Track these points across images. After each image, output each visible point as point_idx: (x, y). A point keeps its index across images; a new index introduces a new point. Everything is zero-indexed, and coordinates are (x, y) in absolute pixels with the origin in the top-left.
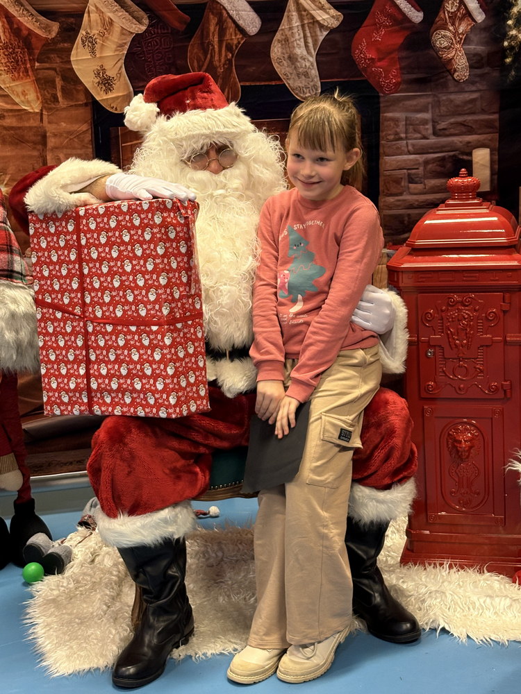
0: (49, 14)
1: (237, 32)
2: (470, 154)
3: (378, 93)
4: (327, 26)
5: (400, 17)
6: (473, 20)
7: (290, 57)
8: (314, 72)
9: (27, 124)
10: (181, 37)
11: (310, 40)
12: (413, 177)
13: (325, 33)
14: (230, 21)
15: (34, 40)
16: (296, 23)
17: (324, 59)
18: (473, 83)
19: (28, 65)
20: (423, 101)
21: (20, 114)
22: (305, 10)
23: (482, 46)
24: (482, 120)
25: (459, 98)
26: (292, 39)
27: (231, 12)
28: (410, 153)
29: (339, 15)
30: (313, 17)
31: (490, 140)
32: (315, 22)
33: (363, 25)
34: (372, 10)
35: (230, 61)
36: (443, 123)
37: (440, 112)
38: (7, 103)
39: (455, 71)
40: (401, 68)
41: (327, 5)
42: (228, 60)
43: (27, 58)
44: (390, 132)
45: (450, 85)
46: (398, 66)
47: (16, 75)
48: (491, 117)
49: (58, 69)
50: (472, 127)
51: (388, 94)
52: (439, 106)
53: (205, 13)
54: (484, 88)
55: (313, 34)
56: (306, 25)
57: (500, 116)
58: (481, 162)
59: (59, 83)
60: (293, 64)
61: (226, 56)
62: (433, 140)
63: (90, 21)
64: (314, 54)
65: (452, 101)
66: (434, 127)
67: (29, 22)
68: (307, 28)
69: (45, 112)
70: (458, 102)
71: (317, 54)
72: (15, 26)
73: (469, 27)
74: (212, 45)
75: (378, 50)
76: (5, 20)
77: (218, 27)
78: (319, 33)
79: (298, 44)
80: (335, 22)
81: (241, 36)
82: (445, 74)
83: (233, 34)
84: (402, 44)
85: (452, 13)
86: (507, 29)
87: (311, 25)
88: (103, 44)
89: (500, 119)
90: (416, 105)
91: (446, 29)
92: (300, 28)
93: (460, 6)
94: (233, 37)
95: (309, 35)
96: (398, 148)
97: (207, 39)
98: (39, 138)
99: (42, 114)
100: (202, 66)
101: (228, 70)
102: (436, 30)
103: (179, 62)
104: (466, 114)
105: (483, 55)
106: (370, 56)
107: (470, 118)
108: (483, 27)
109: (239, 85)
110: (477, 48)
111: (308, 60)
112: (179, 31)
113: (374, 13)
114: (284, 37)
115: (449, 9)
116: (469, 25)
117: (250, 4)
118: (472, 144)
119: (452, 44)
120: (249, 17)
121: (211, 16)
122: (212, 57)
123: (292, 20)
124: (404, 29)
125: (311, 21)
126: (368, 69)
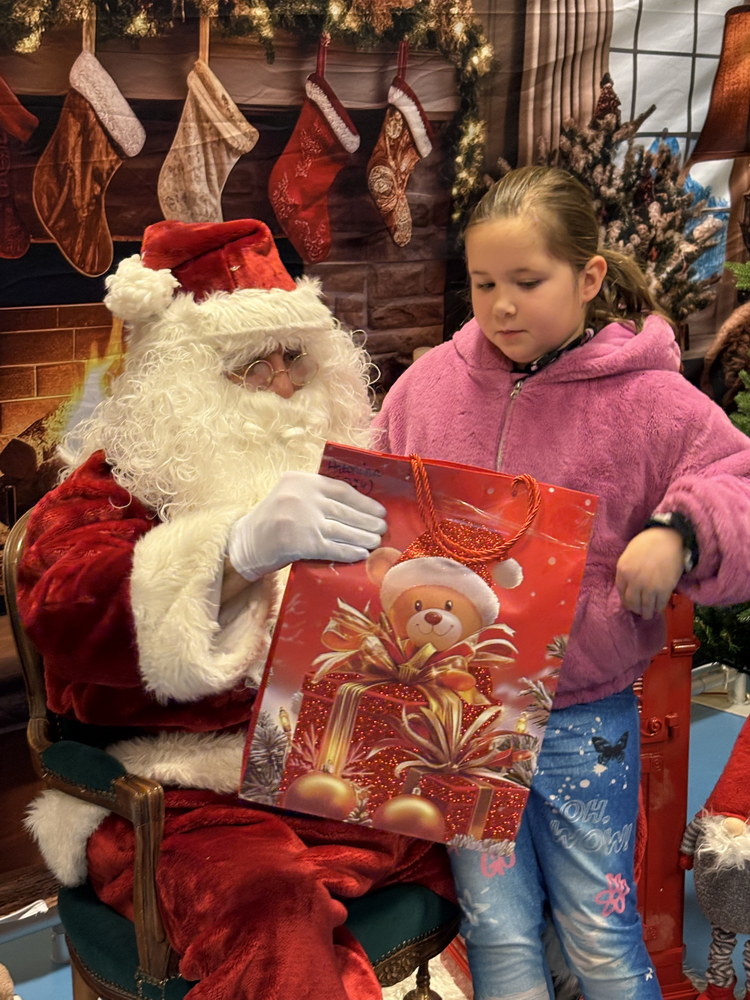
1: (110, 149)
2: (410, 355)
3: (302, 260)
4: (237, 149)
5: (331, 141)
6: (418, 153)
7: (185, 197)
10: (22, 153)
11: (213, 170)
13: (235, 160)
14: (100, 129)
16: (195, 140)
17: (232, 202)
18: (416, 249)
20: (358, 274)
22: (208, 120)
23: (429, 193)
24: (425, 305)
25: (401, 271)
26: (189, 168)
27: (101, 115)
29: (254, 132)
30: (218, 134)
31: (433, 335)
32: (221, 141)
33: (288, 148)
34: (297, 128)
35: (98, 198)
36: (380, 309)
37: (377, 292)
39: (396, 229)
40: (331, 223)
41: (238, 115)
42: (95, 197)
45: (389, 251)
46: (328, 219)
48: (436, 300)
50: (413, 316)
51: (314, 262)
52: (376, 283)
53: (62, 114)
54: (428, 256)
55: (218, 161)
56: (209, 145)
57: (445, 298)
60: (189, 208)
61: (92, 190)
64: (219, 192)
65: (391, 275)
66: (369, 316)
68: (210, 150)
70: (398, 278)
71: (222, 195)
73: (413, 164)
74: (72, 171)
75: (303, 192)
77: (80, 140)
78: (225, 159)
79: (197, 176)
80: (249, 143)
81: (115, 157)
82: (385, 233)
83: (104, 151)
84: (333, 183)
85: (394, 140)
86: (457, 169)
87: (215, 146)
89: (446, 303)
90: (348, 281)
91: (386, 164)
92: (200, 149)
93: (403, 131)
94: (104, 158)
95: (212, 161)
97: (63, 160)
100: (56, 204)
101: (95, 214)
102: (375, 165)
103: (18, 197)
104: (407, 296)
105: (429, 207)
106: (292, 200)
107: (411, 301)
108: (429, 164)
109: (111, 240)
110: (422, 196)
111: (211, 203)
112: (20, 142)
113: (299, 132)
114: (177, 163)
115: (390, 134)
116: (412, 160)
117: (131, 102)
118: (413, 341)
119: (393, 187)
120: (127, 125)
121: (71, 120)
122: (71, 191)
123: (189, 136)
124: (334, 160)
125: (216, 139)
126: (290, 222)
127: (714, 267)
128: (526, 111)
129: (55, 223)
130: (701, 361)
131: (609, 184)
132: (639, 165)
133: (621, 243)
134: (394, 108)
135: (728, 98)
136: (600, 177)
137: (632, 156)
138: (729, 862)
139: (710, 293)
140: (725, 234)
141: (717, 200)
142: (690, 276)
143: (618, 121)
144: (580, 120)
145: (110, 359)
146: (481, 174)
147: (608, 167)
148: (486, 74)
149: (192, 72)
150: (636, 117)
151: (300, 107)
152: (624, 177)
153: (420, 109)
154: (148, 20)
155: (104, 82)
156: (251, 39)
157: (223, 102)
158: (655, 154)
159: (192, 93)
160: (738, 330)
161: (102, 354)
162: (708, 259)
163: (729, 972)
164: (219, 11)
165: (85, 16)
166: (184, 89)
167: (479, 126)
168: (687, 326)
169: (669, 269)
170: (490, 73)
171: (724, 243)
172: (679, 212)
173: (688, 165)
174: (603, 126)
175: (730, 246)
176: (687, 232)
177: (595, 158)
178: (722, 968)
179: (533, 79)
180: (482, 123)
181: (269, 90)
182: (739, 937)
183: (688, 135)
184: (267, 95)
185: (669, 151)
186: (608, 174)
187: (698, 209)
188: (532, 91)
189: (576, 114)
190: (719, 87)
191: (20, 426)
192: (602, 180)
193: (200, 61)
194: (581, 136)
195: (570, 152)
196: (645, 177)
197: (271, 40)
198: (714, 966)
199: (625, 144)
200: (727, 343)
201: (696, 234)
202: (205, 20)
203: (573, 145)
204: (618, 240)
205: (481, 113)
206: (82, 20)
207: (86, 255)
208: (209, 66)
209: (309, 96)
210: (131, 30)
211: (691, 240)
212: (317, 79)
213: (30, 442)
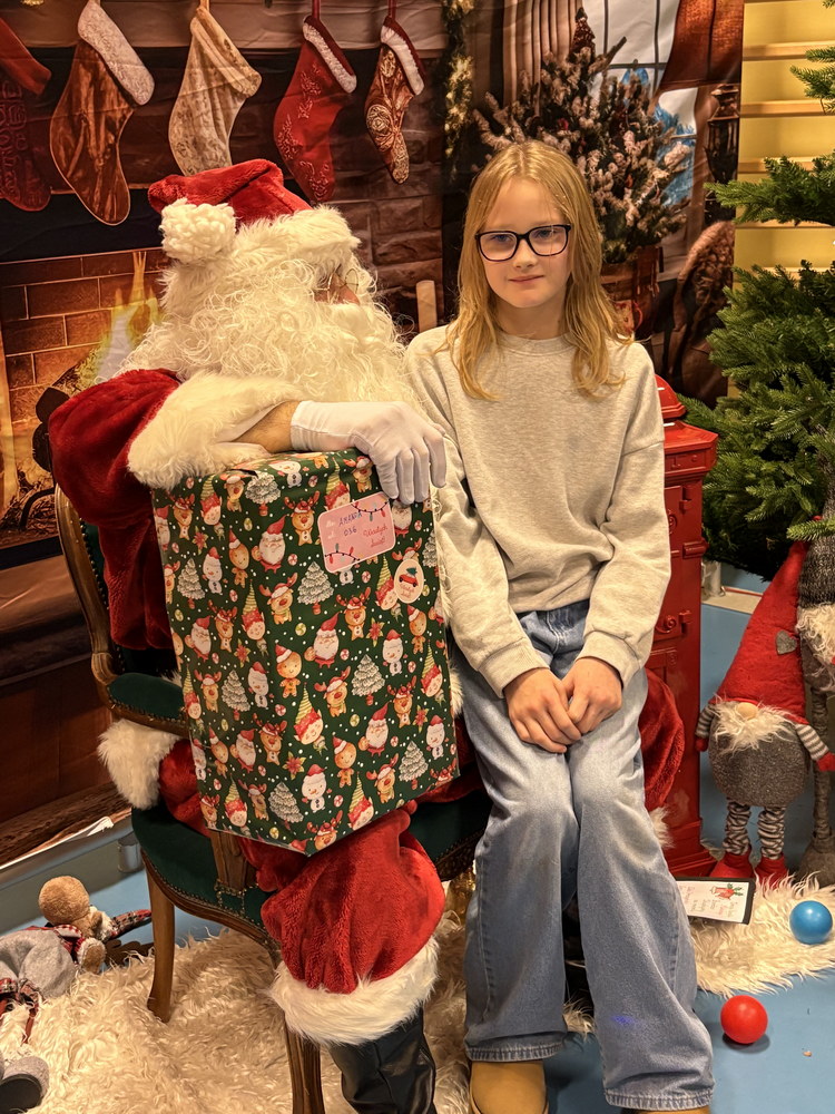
1: (121, 98)
2: (413, 290)
4: (241, 93)
5: (329, 82)
6: (414, 93)
7: (195, 143)
10: (38, 105)
11: (220, 115)
13: (240, 104)
14: (110, 79)
16: (201, 87)
17: (239, 146)
18: (414, 185)
20: (361, 211)
22: (213, 66)
23: (422, 130)
24: (425, 240)
25: (400, 207)
26: (197, 113)
27: (111, 64)
29: (257, 76)
30: (223, 78)
31: (434, 269)
32: (226, 85)
33: (287, 93)
34: (297, 70)
35: (112, 147)
36: (384, 245)
37: (379, 228)
39: (394, 167)
40: (334, 162)
41: (241, 60)
42: (110, 146)
45: (390, 188)
46: (330, 159)
48: (434, 234)
50: (415, 251)
52: (379, 220)
53: (73, 66)
54: (425, 192)
55: (224, 106)
56: (215, 90)
57: (443, 232)
58: (427, 301)
60: (199, 154)
61: (107, 139)
64: (227, 137)
65: (392, 211)
66: (373, 251)
68: (216, 95)
70: (399, 214)
71: (230, 139)
73: (408, 101)
74: (87, 121)
75: (305, 132)
77: (92, 89)
78: (231, 104)
79: (205, 122)
80: (252, 87)
81: (127, 106)
82: (383, 172)
83: (116, 102)
84: (334, 123)
85: (389, 79)
86: (448, 105)
87: (220, 90)
89: (443, 237)
91: (382, 103)
92: (207, 93)
93: (396, 69)
94: (116, 107)
95: (218, 106)
97: (77, 111)
100: (73, 155)
101: (111, 163)
102: (371, 105)
103: (37, 149)
104: (407, 231)
105: (424, 143)
106: (296, 142)
107: (412, 236)
108: (422, 101)
109: (127, 188)
110: (418, 133)
111: (220, 148)
112: (35, 95)
113: (300, 73)
114: (185, 109)
115: (385, 73)
116: (407, 97)
117: (138, 50)
118: (415, 275)
119: (390, 125)
120: (136, 74)
121: (82, 71)
122: (86, 141)
123: (195, 82)
124: (335, 101)
125: (221, 84)
126: (295, 163)
127: (683, 191)
128: (509, 47)
129: (73, 174)
130: (675, 280)
131: (587, 115)
132: (613, 96)
133: (601, 171)
134: (387, 47)
135: (691, 28)
136: (578, 108)
137: (607, 87)
138: (744, 744)
139: (681, 217)
140: (693, 159)
141: (684, 127)
142: (662, 202)
143: (593, 53)
144: (559, 54)
145: (135, 305)
146: (470, 110)
147: (586, 99)
148: (471, 11)
149: (195, 20)
150: (609, 50)
151: (300, 49)
152: (600, 108)
153: (411, 47)
155: (112, 32)
157: (225, 47)
158: (627, 85)
159: (196, 39)
160: (707, 251)
161: (126, 301)
162: (678, 185)
163: (746, 841)
166: (189, 35)
167: (466, 62)
168: (661, 249)
169: (644, 195)
170: (474, 10)
171: (692, 169)
172: (651, 139)
173: (657, 95)
174: (579, 59)
175: (697, 171)
176: (659, 158)
177: (573, 90)
178: (739, 838)
179: (514, 15)
180: (469, 59)
181: (267, 34)
182: (752, 809)
183: (656, 65)
184: (267, 39)
185: (640, 81)
186: (585, 105)
187: (667, 136)
188: (513, 26)
189: (555, 49)
190: (681, 19)
191: (54, 375)
192: (581, 111)
193: (201, 7)
194: (560, 69)
195: (551, 85)
196: (618, 107)
198: (731, 836)
199: (599, 76)
200: (697, 263)
201: (667, 160)
203: (553, 79)
204: (597, 170)
205: (468, 50)
207: (105, 204)
208: (211, 12)
209: (307, 38)
211: (662, 167)
212: (313, 21)
213: (65, 389)
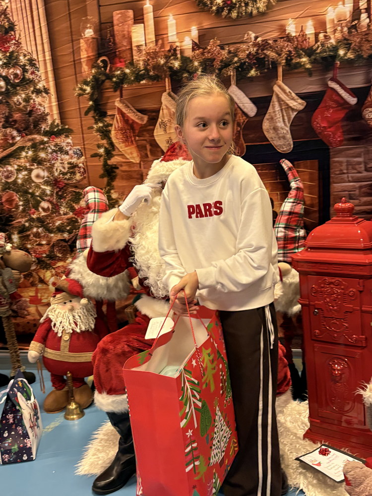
0: (142, 111)
1: (243, 115)
3: (328, 146)
4: (296, 109)
7: (274, 128)
8: (289, 136)
9: (133, 169)
11: (286, 118)
12: (352, 195)
13: (295, 113)
14: (239, 109)
15: (135, 125)
16: (277, 108)
17: (294, 128)
19: (133, 139)
20: (358, 150)
21: (130, 164)
22: (283, 101)
26: (276, 118)
27: (240, 105)
28: (350, 182)
29: (304, 103)
30: (288, 105)
32: (289, 107)
33: (320, 107)
34: (324, 98)
35: (239, 131)
37: (369, 157)
38: (123, 158)
40: (343, 132)
41: (296, 97)
43: (132, 135)
44: (337, 170)
46: (341, 130)
47: (127, 144)
49: (148, 140)
51: (335, 147)
52: (368, 154)
55: (288, 114)
56: (284, 109)
59: (148, 147)
60: (276, 132)
61: (237, 129)
62: (365, 174)
63: (163, 114)
64: (289, 125)
66: (365, 166)
67: (133, 116)
68: (284, 111)
69: (142, 163)
71: (291, 126)
72: (126, 118)
75: (329, 122)
76: (120, 115)
78: (291, 113)
79: (279, 121)
80: (302, 107)
81: (245, 118)
83: (241, 116)
84: (344, 117)
87: (286, 109)
88: (170, 126)
90: (353, 153)
92: (280, 111)
94: (241, 118)
95: (285, 115)
96: (342, 179)
98: (139, 176)
99: (140, 164)
102: (366, 108)
106: (323, 125)
109: (245, 145)
111: (285, 130)
114: (270, 117)
117: (251, 99)
120: (249, 107)
123: (275, 107)
124: (345, 108)
125: (287, 107)
126: (322, 133)
149: (275, 86)
151: (326, 90)
154: (256, 71)
155: (240, 94)
156: (300, 70)
157: (289, 94)
159: (276, 92)
164: (286, 63)
165: (232, 74)
166: (273, 91)
181: (310, 87)
184: (309, 89)
193: (278, 81)
197: (311, 68)
202: (280, 66)
206: (230, 75)
208: (283, 82)
209: (330, 86)
210: (250, 75)
212: (333, 79)
